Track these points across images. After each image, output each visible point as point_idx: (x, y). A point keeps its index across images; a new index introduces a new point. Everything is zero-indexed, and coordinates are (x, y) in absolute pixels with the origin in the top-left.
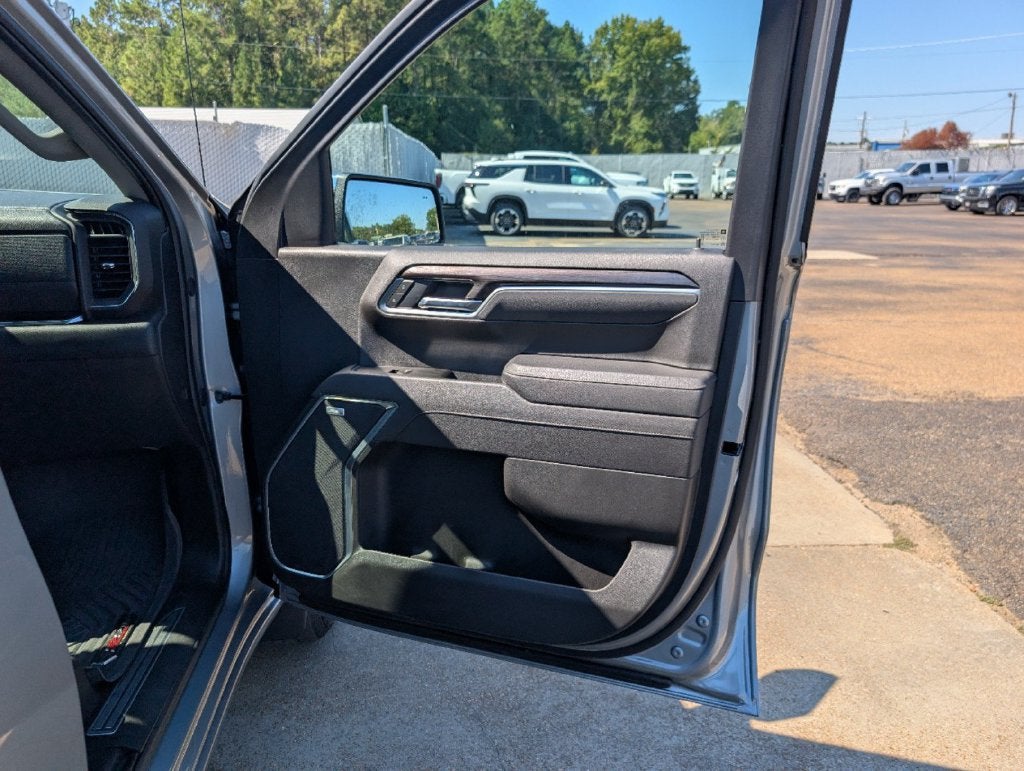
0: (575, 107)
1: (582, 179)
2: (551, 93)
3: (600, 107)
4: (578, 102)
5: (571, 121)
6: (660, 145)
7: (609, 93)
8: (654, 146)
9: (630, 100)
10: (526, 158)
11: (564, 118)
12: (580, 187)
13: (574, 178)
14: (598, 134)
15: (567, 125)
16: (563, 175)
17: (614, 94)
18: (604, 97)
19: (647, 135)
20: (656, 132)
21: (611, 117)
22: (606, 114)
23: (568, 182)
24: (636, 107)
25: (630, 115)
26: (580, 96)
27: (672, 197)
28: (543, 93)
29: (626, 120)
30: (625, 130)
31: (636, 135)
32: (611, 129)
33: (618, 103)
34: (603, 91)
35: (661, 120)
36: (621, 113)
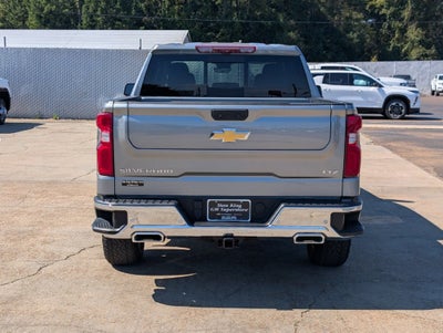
0: (357, 20)
1: (362, 82)
2: (338, 9)
3: (380, 18)
4: (360, 16)
5: (354, 32)
6: (433, 51)
7: (388, 9)
8: (428, 52)
9: (406, 14)
10: (323, 68)
11: (349, 29)
12: (359, 87)
13: (356, 81)
14: (378, 42)
15: (351, 35)
16: (348, 80)
17: (392, 9)
18: (384, 11)
19: (421, 42)
20: (430, 39)
21: (389, 28)
22: (386, 25)
23: (352, 84)
24: (412, 19)
25: (406, 26)
26: (362, 10)
27: (438, 95)
28: (330, 10)
29: (403, 31)
30: (403, 38)
31: (413, 42)
32: (389, 38)
33: (396, 16)
34: (382, 6)
35: (434, 30)
36: (398, 24)
